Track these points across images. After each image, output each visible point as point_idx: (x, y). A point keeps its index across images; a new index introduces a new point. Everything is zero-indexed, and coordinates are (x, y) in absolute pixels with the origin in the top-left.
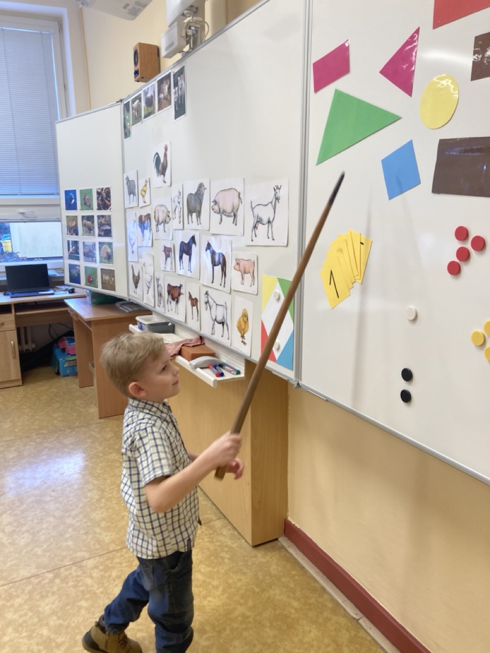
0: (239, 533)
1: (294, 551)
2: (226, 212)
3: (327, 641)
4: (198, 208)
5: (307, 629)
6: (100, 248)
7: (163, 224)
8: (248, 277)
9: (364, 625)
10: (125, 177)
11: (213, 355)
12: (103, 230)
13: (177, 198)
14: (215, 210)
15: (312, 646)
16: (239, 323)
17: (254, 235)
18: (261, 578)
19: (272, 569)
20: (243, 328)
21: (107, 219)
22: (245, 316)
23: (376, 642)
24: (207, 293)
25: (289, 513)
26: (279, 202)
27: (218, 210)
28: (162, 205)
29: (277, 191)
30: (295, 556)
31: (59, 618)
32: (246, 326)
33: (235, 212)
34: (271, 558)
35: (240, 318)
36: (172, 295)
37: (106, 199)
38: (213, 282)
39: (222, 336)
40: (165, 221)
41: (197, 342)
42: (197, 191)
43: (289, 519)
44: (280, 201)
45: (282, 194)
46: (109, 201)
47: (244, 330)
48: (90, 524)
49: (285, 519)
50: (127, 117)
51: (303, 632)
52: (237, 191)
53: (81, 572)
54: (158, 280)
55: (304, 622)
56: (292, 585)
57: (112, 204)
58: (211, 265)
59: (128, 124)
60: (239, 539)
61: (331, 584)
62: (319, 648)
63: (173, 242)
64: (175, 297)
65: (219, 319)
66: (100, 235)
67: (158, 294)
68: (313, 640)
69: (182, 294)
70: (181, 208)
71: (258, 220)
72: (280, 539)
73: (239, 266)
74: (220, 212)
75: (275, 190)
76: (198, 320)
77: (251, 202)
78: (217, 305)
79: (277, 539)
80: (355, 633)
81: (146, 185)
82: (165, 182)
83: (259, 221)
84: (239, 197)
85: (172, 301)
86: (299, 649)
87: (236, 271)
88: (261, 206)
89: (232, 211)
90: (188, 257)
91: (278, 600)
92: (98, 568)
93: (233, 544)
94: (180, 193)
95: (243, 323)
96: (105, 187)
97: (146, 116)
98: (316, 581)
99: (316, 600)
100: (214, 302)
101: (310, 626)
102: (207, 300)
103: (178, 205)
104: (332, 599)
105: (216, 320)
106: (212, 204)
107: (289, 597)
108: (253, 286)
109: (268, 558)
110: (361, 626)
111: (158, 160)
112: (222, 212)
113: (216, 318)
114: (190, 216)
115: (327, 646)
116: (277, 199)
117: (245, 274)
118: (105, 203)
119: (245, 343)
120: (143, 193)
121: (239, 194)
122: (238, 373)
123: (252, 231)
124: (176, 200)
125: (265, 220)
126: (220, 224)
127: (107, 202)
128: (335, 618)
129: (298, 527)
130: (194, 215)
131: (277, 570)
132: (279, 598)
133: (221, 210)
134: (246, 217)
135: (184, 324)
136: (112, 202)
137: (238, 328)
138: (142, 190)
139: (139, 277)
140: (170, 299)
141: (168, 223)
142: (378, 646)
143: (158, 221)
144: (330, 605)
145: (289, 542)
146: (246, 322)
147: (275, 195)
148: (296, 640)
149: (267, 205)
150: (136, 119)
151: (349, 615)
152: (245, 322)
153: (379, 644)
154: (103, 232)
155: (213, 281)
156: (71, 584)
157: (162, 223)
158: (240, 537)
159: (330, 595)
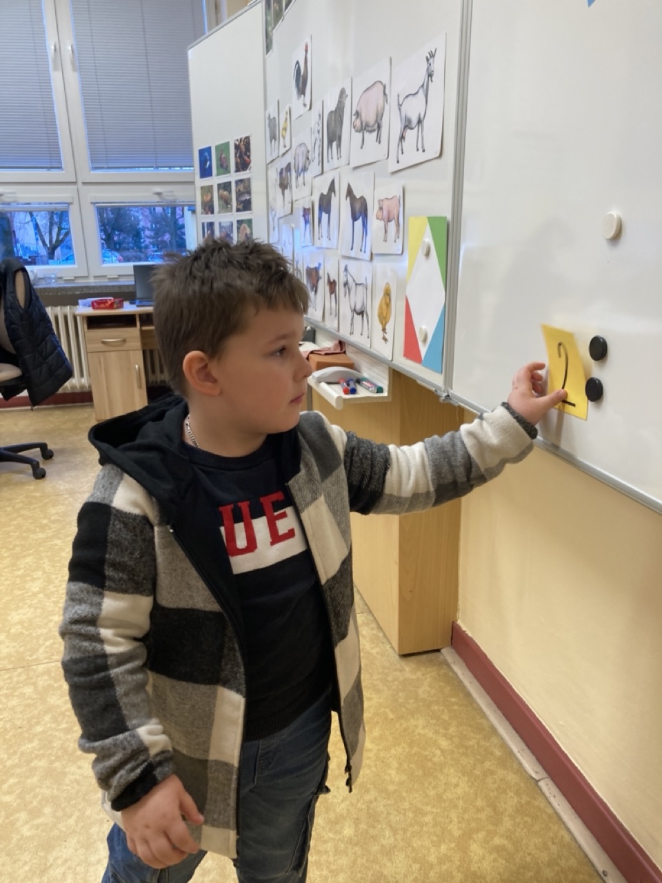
0: (385, 635)
1: (461, 671)
2: (368, 126)
3: (479, 803)
4: (338, 133)
5: (454, 781)
6: (238, 228)
7: (302, 174)
8: (392, 225)
9: (545, 790)
10: (267, 116)
11: (351, 366)
12: (242, 202)
13: (317, 125)
14: (356, 128)
15: (455, 806)
16: (381, 308)
17: (400, 152)
18: (401, 700)
19: (420, 691)
20: (385, 314)
21: (246, 184)
22: (387, 294)
23: (560, 818)
24: (346, 269)
25: (460, 614)
26: (432, 81)
27: (360, 127)
28: (301, 144)
29: (431, 61)
30: (461, 676)
32: (389, 311)
33: (379, 121)
34: (423, 675)
35: (381, 301)
36: (310, 283)
37: (246, 154)
38: (352, 249)
39: (361, 334)
40: (305, 167)
41: (335, 350)
42: (338, 104)
43: (459, 622)
44: (433, 78)
45: (437, 65)
46: (249, 157)
47: (385, 318)
49: (453, 622)
50: (269, 18)
51: (445, 784)
52: (382, 84)
54: (298, 263)
55: (452, 771)
56: (446, 717)
57: (252, 161)
58: (351, 221)
59: (270, 28)
60: (383, 643)
61: (507, 723)
62: (465, 810)
63: (313, 197)
64: (313, 285)
65: (358, 308)
66: (238, 210)
68: (458, 798)
69: (321, 278)
70: (321, 140)
72: (443, 651)
73: (383, 211)
74: (362, 129)
75: (428, 61)
76: (336, 315)
77: (398, 96)
78: (356, 284)
79: (438, 651)
80: (528, 799)
81: (286, 120)
82: (305, 105)
83: (407, 125)
84: (385, 94)
86: (434, 806)
87: (379, 221)
88: (410, 98)
89: (376, 121)
90: (327, 215)
91: (419, 734)
93: (372, 648)
94: (320, 115)
95: (384, 306)
96: (243, 136)
97: (286, 7)
98: (484, 716)
99: (478, 743)
100: (354, 280)
101: (460, 777)
102: (345, 279)
103: (317, 135)
104: (504, 745)
105: (355, 310)
106: (354, 118)
107: (437, 732)
108: (397, 239)
109: (419, 674)
110: (541, 790)
111: (298, 71)
112: (364, 128)
113: (355, 306)
114: (330, 150)
115: (479, 810)
116: (430, 75)
117: (389, 223)
118: (244, 160)
119: (385, 339)
120: (284, 133)
121: (385, 87)
122: (380, 390)
123: (399, 145)
124: (316, 128)
125: (414, 120)
126: (362, 148)
127: (246, 158)
128: (501, 773)
129: (470, 635)
131: (429, 692)
132: (421, 732)
133: (364, 125)
134: (392, 125)
135: (322, 324)
136: (252, 158)
137: (379, 316)
138: (283, 129)
141: (307, 169)
142: (563, 826)
143: (298, 170)
144: (498, 753)
145: (457, 657)
146: (388, 305)
147: (428, 69)
148: (432, 793)
149: (417, 93)
150: (277, 16)
151: (525, 771)
153: (564, 823)
154: (242, 205)
155: (352, 246)
158: (385, 640)
159: (502, 739)
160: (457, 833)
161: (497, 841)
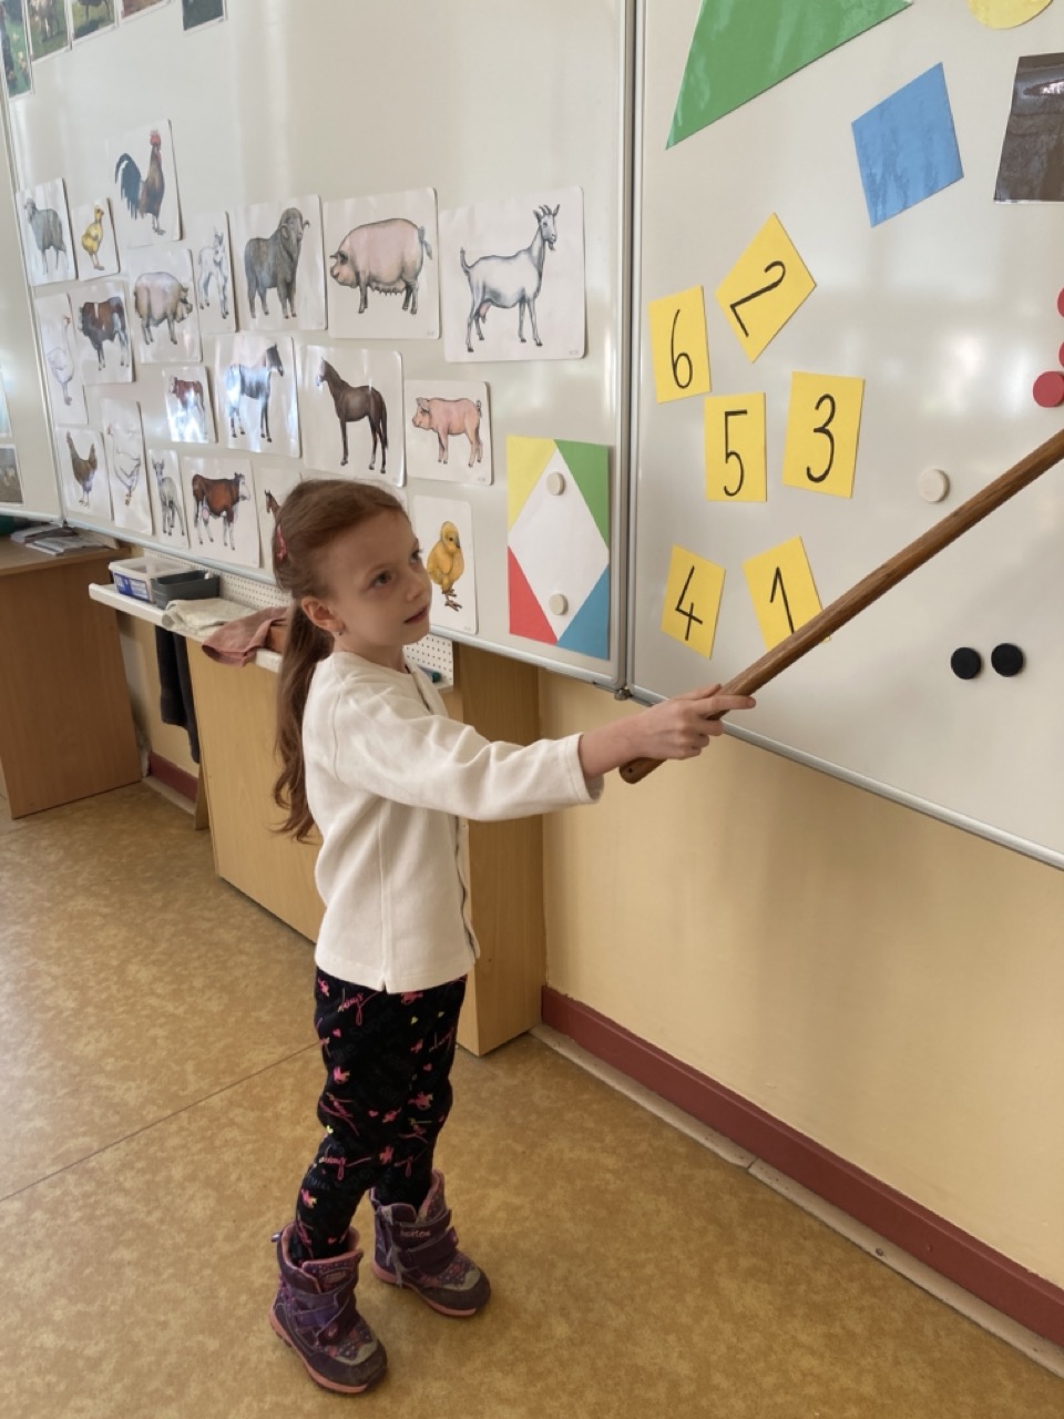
2: (378, 282)
4: (283, 275)
5: (651, 1206)
7: (165, 324)
8: (459, 443)
9: (760, 1176)
10: (25, 203)
13: (213, 252)
14: (340, 278)
15: (672, 1240)
16: (433, 558)
17: (474, 337)
18: (519, 1121)
19: (536, 1099)
20: (446, 569)
22: (450, 539)
23: (795, 1205)
25: (551, 971)
26: (552, 248)
27: (352, 277)
28: (161, 273)
29: (548, 219)
30: (578, 1062)
31: (72, 1300)
32: (456, 563)
33: (410, 280)
34: (526, 1074)
35: (437, 547)
36: (209, 503)
38: (345, 462)
40: (175, 314)
42: (279, 230)
43: (551, 984)
44: (555, 245)
47: (449, 574)
48: (76, 1069)
49: (543, 987)
50: (15, 37)
52: (415, 226)
53: (93, 1184)
54: (160, 467)
55: (641, 1195)
56: (590, 1124)
58: (337, 421)
59: (21, 55)
62: (687, 1240)
64: (218, 506)
67: (164, 504)
68: (670, 1228)
69: (244, 498)
70: (226, 280)
71: (487, 297)
72: (536, 1033)
73: (431, 417)
74: (358, 283)
75: (539, 218)
77: (462, 253)
79: (528, 1034)
80: (748, 1195)
81: (99, 221)
83: (491, 298)
84: (422, 241)
85: (211, 519)
86: (647, 1251)
87: (420, 430)
88: (492, 262)
89: (400, 277)
90: (257, 401)
91: (571, 1160)
92: (133, 1168)
94: (219, 237)
95: (445, 557)
97: (80, 32)
98: (636, 1106)
99: (650, 1145)
101: (655, 1200)
103: (215, 270)
104: (683, 1137)
106: (332, 262)
107: (592, 1149)
108: (476, 464)
109: (520, 1075)
110: (756, 1178)
112: (365, 283)
114: (257, 299)
115: (702, 1232)
116: (548, 241)
117: (450, 437)
120: (92, 243)
121: (421, 232)
122: (439, 679)
123: (469, 325)
124: (208, 256)
125: (510, 294)
126: (361, 312)
128: (699, 1174)
130: (273, 295)
131: (549, 1097)
132: (572, 1156)
133: (363, 278)
134: (448, 292)
135: (256, 572)
137: (432, 572)
138: (88, 235)
139: (92, 463)
140: (204, 512)
141: (183, 318)
142: (803, 1213)
143: (150, 315)
144: (682, 1150)
145: (556, 1034)
146: (456, 555)
147: (540, 228)
148: (634, 1234)
149: (515, 256)
150: (45, 40)
151: (725, 1161)
152: (452, 555)
153: (802, 1209)
155: (345, 458)
156: (76, 1215)
157: (160, 321)
159: (676, 1129)
160: (694, 1273)
161: (744, 1263)
